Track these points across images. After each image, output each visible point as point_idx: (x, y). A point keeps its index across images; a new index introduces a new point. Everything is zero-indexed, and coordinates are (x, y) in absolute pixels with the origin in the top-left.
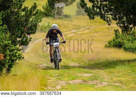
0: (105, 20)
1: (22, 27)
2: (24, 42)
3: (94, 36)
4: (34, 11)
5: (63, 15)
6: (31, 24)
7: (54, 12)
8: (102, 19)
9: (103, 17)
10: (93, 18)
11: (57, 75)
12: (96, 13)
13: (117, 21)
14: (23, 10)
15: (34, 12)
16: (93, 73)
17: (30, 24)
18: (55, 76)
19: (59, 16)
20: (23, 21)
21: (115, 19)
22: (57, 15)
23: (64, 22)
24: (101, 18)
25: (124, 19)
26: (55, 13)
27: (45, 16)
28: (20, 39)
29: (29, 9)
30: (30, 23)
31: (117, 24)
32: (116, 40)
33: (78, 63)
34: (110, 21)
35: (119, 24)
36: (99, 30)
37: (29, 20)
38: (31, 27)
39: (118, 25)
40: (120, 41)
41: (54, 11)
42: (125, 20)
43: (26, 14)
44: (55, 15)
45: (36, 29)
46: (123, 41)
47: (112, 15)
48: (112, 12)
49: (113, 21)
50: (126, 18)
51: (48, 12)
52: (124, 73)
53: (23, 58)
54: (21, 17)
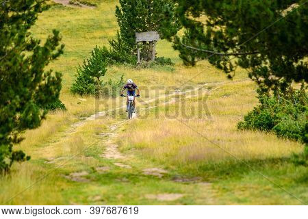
0: (219, 67)
1: (25, 86)
2: (28, 121)
3: (220, 103)
4: (53, 49)
5: (154, 58)
6: (46, 79)
7: (135, 54)
8: (214, 64)
9: (215, 60)
10: (193, 64)
11: (98, 198)
12: (198, 51)
13: (250, 70)
14: (29, 48)
15: (55, 52)
16: (184, 192)
17: (44, 80)
18: (94, 200)
19: (145, 62)
20: (27, 73)
21: (244, 64)
22: (141, 59)
23: (156, 74)
24: (211, 63)
25: (266, 63)
26: (137, 55)
27: (114, 61)
28: (22, 115)
29: (42, 45)
30: (45, 76)
31: (250, 76)
32: (261, 113)
33: (163, 166)
34: (231, 70)
35: (255, 76)
36: (233, 91)
37: (42, 72)
38: (47, 86)
39: (253, 77)
40: (269, 113)
41: (136, 51)
42: (267, 66)
43: (34, 56)
44: (137, 58)
45: (59, 91)
46: (277, 115)
47: (236, 55)
48: (235, 49)
49: (239, 69)
50: (272, 63)
51: (123, 53)
52: (256, 192)
53: (28, 158)
54: (20, 65)
